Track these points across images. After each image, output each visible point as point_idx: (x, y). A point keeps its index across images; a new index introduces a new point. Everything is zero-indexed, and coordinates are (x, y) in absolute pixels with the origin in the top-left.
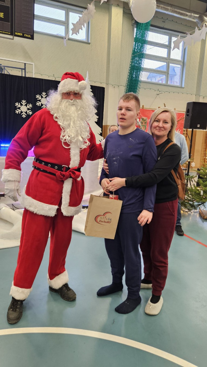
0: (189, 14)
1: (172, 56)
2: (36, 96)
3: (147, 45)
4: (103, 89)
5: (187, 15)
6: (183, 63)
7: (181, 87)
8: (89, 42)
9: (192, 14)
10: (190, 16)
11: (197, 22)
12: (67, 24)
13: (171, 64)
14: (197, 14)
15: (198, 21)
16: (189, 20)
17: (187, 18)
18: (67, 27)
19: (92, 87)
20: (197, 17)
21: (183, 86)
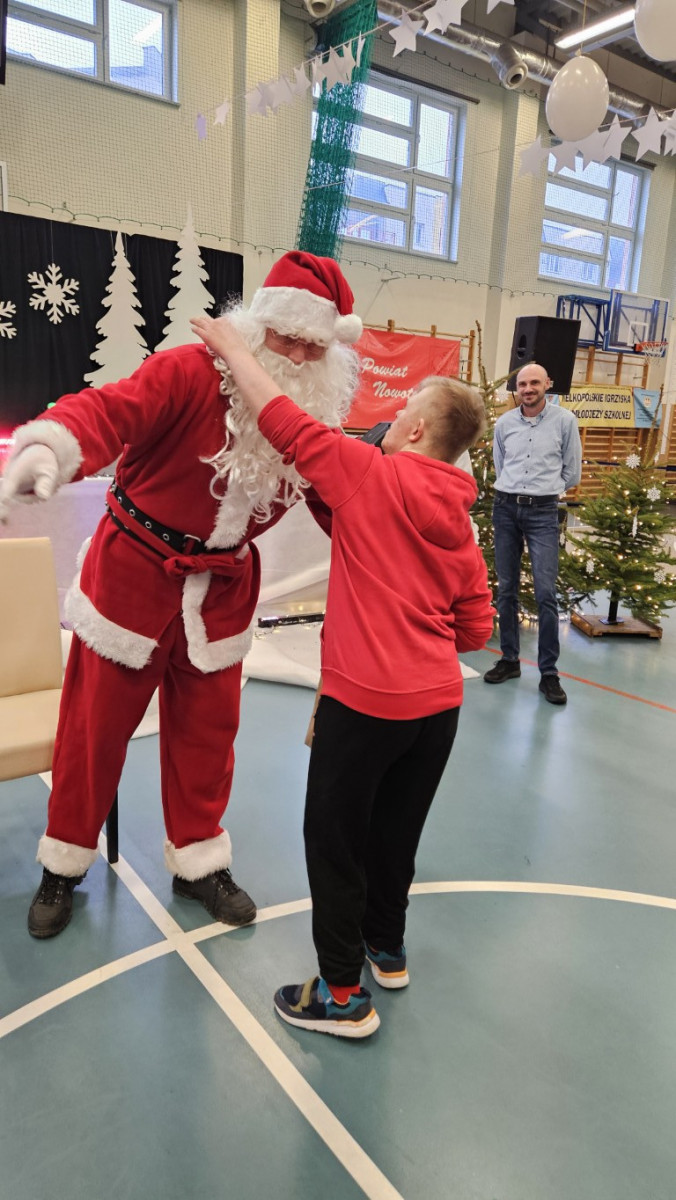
0: (473, 37)
1: (423, 165)
2: (29, 275)
3: (362, 128)
4: (236, 261)
5: (466, 41)
6: (454, 186)
7: (449, 262)
8: (176, 100)
9: (482, 39)
10: (476, 45)
11: (495, 63)
12: (102, 36)
13: (419, 189)
14: (496, 41)
15: (496, 60)
16: (470, 56)
17: (467, 50)
18: (101, 45)
19: (205, 253)
20: (494, 48)
21: (454, 258)
